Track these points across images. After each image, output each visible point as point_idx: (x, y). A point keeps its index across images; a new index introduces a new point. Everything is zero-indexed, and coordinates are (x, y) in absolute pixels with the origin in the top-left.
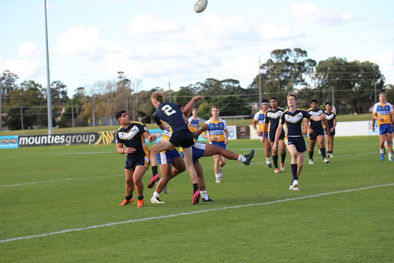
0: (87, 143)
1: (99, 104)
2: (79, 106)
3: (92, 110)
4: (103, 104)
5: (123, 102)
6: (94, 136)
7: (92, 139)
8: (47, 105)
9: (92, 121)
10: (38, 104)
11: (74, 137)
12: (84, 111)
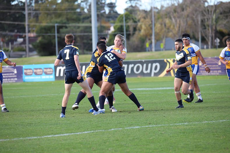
0: (149, 74)
1: (160, 20)
2: (133, 24)
3: (151, 29)
4: (167, 21)
5: (194, 17)
6: (158, 64)
7: (156, 69)
8: (91, 22)
9: (151, 44)
10: (78, 20)
11: (131, 66)
12: (140, 30)
